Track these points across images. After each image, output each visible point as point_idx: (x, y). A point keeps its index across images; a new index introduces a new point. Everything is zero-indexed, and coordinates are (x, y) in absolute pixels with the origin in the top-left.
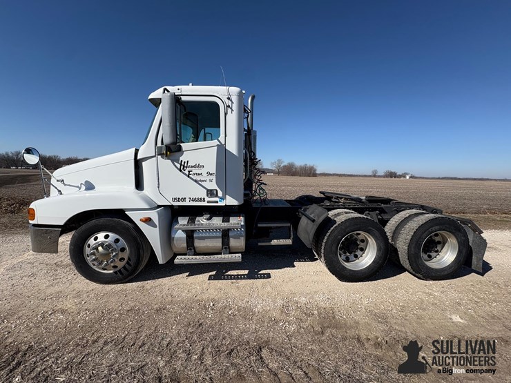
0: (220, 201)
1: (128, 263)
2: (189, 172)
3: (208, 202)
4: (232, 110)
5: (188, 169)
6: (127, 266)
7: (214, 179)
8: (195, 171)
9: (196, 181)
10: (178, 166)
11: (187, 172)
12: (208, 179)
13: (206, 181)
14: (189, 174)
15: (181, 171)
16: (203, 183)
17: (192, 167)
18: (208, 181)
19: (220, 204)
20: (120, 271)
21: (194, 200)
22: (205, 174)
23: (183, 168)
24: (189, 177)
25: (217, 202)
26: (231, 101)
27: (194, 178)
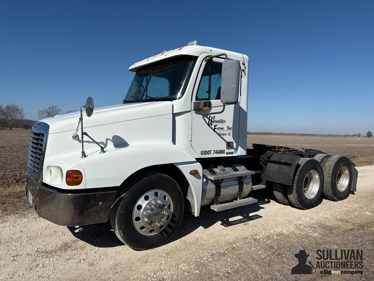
0: (235, 152)
1: (172, 220)
2: (215, 126)
3: (227, 153)
4: (245, 74)
5: (214, 124)
6: (171, 224)
7: (231, 132)
8: (219, 125)
9: (219, 135)
10: (207, 120)
11: (213, 127)
12: (227, 132)
13: (226, 134)
14: (215, 128)
15: (209, 125)
16: (224, 137)
17: (218, 122)
18: (227, 134)
19: (235, 155)
20: (164, 231)
21: (217, 152)
22: (225, 128)
23: (211, 123)
24: (214, 131)
25: (232, 153)
26: (245, 66)
27: (218, 132)
